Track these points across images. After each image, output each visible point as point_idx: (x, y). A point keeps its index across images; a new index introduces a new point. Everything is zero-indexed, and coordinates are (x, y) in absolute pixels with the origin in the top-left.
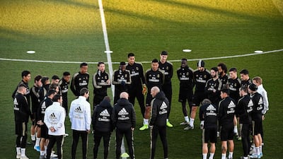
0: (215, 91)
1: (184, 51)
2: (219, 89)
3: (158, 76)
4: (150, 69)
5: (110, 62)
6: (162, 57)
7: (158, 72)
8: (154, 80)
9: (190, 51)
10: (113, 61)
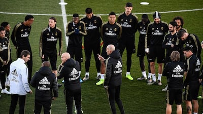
0: (173, 45)
1: (141, 3)
2: (177, 44)
3: (115, 30)
4: (107, 23)
5: (64, 14)
6: (126, 8)
7: (115, 26)
8: (110, 34)
9: (147, 4)
10: (67, 13)
